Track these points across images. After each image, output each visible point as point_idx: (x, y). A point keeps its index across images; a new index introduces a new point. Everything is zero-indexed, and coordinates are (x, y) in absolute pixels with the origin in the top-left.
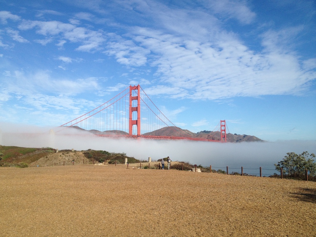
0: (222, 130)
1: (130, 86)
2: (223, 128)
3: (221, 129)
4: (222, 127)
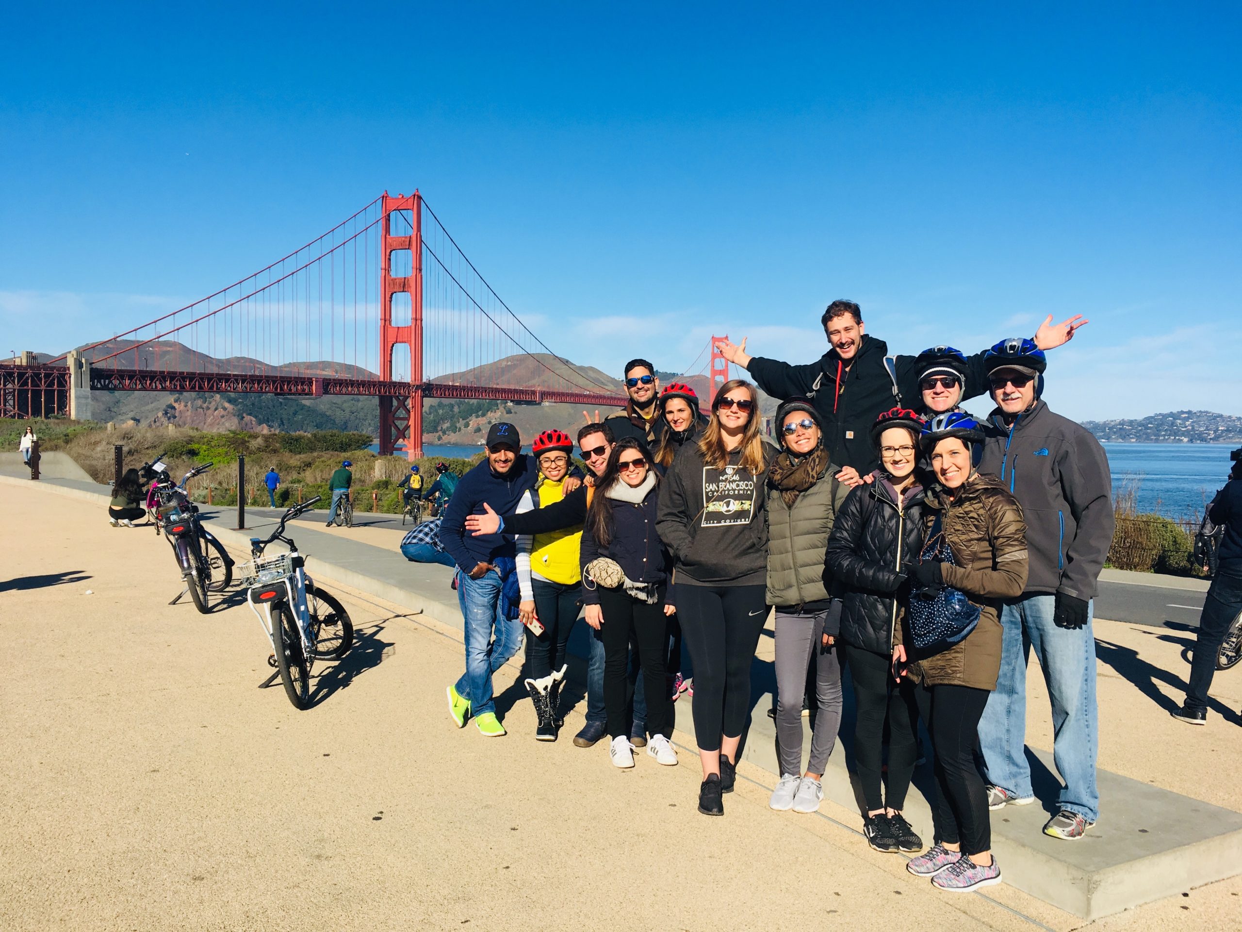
0: (715, 372)
1: (383, 193)
2: (720, 364)
3: (713, 366)
4: (717, 360)
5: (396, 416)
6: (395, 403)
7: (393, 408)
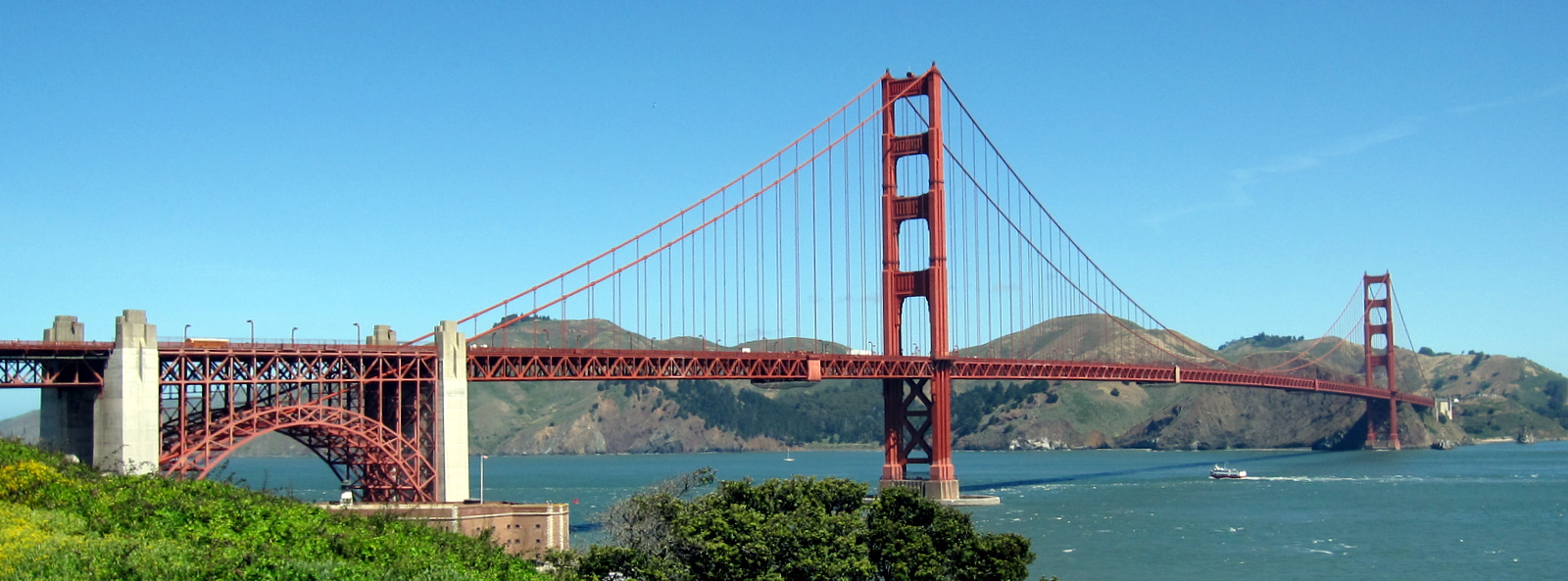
3: (1367, 320)
5: (910, 409)
6: (907, 389)
7: (905, 397)
